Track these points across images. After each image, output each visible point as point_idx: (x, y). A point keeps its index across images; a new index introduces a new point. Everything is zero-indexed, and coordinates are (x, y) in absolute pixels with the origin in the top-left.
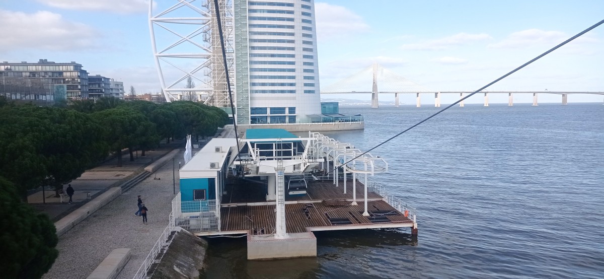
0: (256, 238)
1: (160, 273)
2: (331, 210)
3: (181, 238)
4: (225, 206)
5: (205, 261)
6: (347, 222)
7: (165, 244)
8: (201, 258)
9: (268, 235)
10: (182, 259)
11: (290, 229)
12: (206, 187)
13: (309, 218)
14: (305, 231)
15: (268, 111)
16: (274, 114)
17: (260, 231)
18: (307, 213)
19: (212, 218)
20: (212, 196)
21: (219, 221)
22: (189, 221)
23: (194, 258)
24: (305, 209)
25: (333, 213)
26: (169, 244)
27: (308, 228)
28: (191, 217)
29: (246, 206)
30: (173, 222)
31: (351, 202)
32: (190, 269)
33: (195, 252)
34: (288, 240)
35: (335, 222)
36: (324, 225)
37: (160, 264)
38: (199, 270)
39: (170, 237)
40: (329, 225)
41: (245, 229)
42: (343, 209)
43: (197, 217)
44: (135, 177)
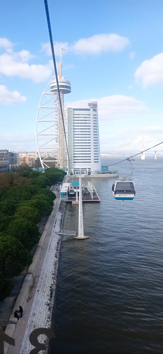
5: (66, 205)
20: (66, 195)
21: (68, 199)
30: (60, 199)
33: (64, 203)
41: (72, 200)
43: (64, 198)
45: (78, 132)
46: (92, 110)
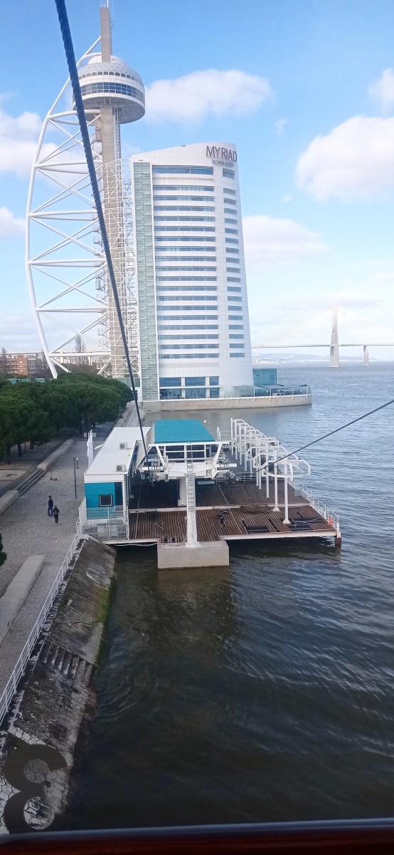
0: (167, 546)
1: (75, 579)
2: (249, 517)
3: (90, 546)
4: (133, 511)
5: (115, 570)
6: (264, 530)
7: (75, 552)
8: (111, 566)
9: (178, 544)
10: (92, 566)
11: (202, 537)
12: (112, 492)
13: (224, 526)
14: (217, 539)
15: (183, 382)
16: (190, 385)
17: (171, 539)
18: (222, 521)
19: (120, 526)
20: (119, 502)
21: (128, 529)
22: (96, 528)
23: (104, 566)
24: (220, 516)
25: (251, 520)
26: (79, 551)
27: (221, 537)
28: (98, 525)
29: (156, 512)
30: (80, 529)
31: (273, 508)
32: (101, 576)
33: (105, 560)
34: (199, 549)
35: (251, 530)
36: (239, 534)
37: (74, 571)
38: (110, 578)
39: (79, 545)
40: (244, 533)
41: (154, 537)
42: (263, 516)
43: (105, 524)
44: (29, 477)
45: (172, 248)
46: (218, 171)
